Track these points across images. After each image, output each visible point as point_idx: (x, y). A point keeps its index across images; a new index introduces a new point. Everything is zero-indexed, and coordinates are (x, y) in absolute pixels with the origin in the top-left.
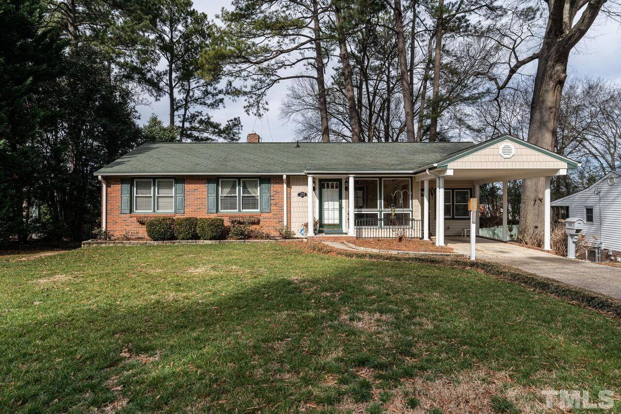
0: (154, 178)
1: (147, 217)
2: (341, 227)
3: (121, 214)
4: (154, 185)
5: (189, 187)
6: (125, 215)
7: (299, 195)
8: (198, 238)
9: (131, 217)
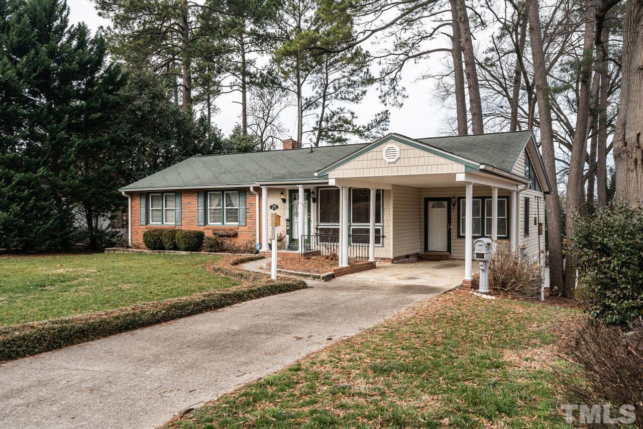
0: (162, 193)
3: (140, 225)
4: (163, 199)
6: (143, 227)
7: (271, 207)
8: (178, 249)
9: (147, 228)
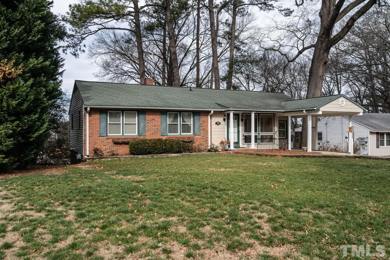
0: (123, 110)
1: (119, 139)
2: (239, 144)
3: (100, 137)
4: (123, 115)
5: (149, 117)
6: (103, 138)
7: (216, 123)
9: (108, 139)
